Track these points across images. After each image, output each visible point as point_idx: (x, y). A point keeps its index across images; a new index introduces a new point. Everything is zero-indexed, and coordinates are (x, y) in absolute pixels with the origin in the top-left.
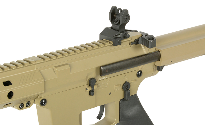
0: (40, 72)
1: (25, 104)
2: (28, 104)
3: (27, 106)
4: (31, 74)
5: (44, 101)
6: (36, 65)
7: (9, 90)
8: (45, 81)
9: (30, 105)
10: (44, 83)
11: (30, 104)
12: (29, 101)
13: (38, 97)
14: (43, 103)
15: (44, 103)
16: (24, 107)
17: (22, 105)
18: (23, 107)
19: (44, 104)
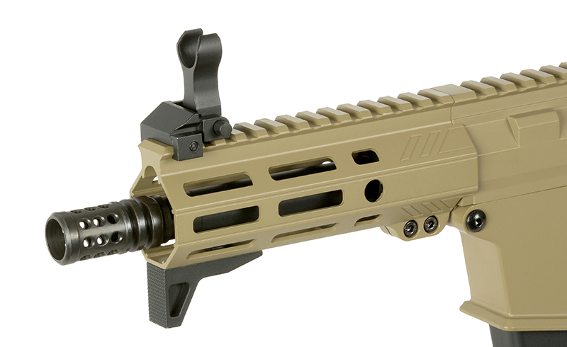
0: (466, 129)
1: (421, 223)
2: (431, 223)
3: (426, 231)
4: (439, 133)
5: (477, 217)
6: (453, 109)
7: (371, 176)
8: (478, 157)
9: (436, 227)
10: (477, 161)
11: (437, 224)
12: (434, 216)
13: (461, 204)
14: (475, 223)
15: (477, 223)
16: (419, 231)
17: (412, 227)
18: (416, 231)
19: (479, 225)
